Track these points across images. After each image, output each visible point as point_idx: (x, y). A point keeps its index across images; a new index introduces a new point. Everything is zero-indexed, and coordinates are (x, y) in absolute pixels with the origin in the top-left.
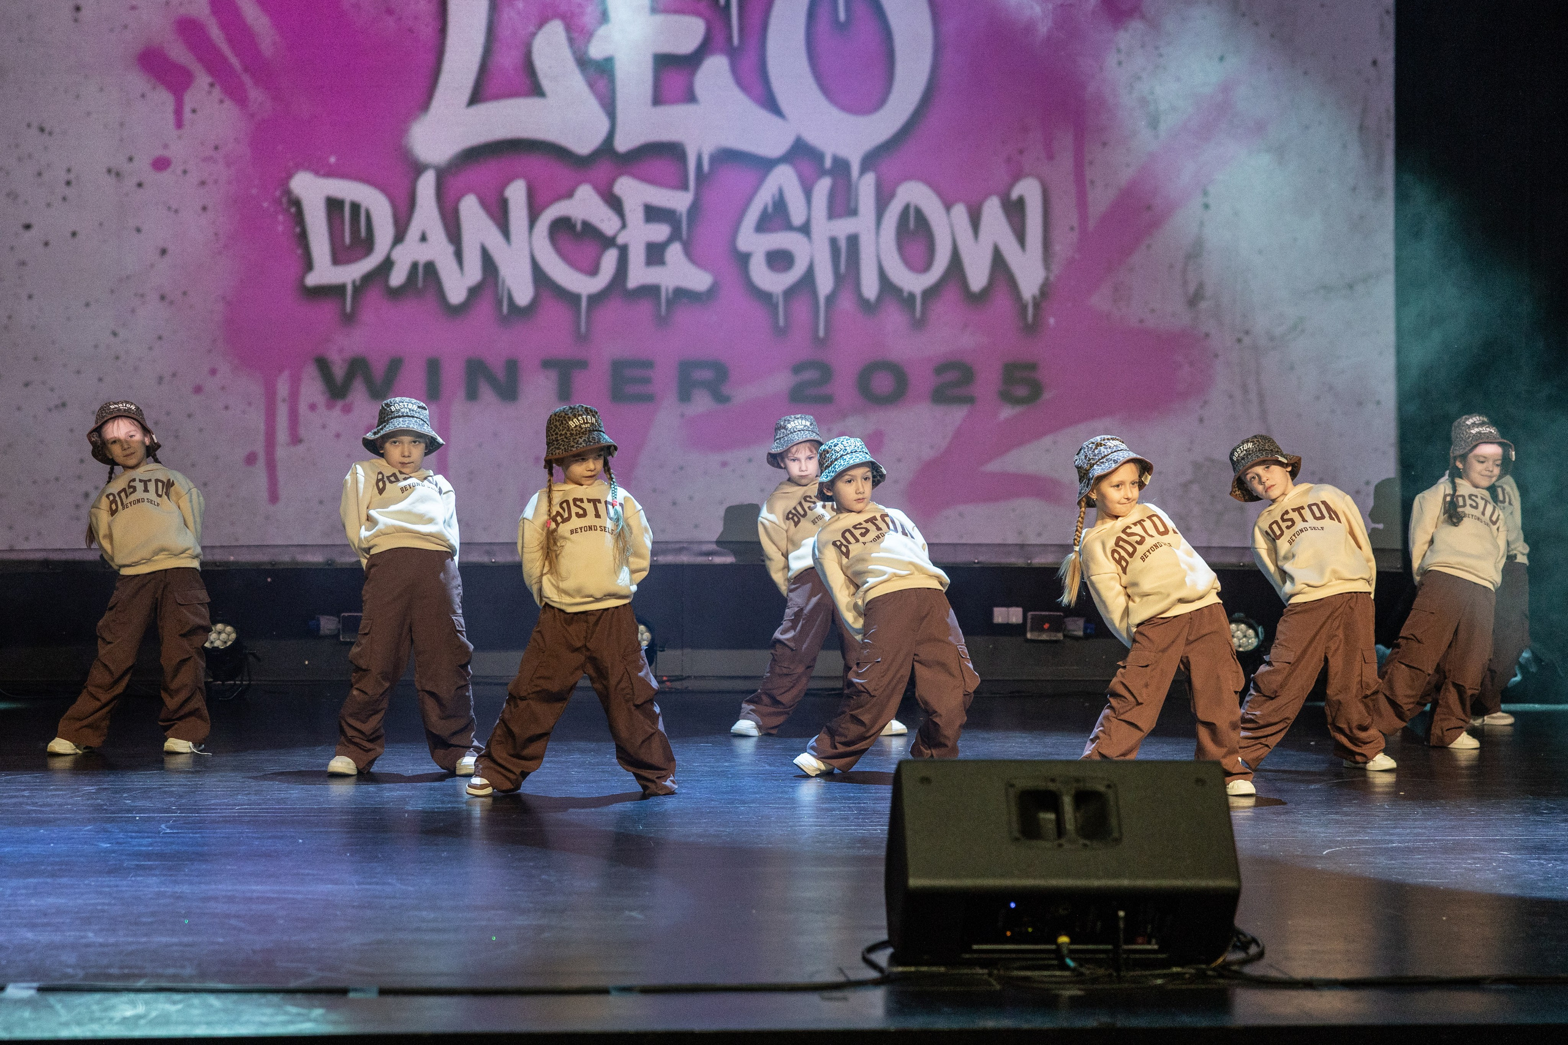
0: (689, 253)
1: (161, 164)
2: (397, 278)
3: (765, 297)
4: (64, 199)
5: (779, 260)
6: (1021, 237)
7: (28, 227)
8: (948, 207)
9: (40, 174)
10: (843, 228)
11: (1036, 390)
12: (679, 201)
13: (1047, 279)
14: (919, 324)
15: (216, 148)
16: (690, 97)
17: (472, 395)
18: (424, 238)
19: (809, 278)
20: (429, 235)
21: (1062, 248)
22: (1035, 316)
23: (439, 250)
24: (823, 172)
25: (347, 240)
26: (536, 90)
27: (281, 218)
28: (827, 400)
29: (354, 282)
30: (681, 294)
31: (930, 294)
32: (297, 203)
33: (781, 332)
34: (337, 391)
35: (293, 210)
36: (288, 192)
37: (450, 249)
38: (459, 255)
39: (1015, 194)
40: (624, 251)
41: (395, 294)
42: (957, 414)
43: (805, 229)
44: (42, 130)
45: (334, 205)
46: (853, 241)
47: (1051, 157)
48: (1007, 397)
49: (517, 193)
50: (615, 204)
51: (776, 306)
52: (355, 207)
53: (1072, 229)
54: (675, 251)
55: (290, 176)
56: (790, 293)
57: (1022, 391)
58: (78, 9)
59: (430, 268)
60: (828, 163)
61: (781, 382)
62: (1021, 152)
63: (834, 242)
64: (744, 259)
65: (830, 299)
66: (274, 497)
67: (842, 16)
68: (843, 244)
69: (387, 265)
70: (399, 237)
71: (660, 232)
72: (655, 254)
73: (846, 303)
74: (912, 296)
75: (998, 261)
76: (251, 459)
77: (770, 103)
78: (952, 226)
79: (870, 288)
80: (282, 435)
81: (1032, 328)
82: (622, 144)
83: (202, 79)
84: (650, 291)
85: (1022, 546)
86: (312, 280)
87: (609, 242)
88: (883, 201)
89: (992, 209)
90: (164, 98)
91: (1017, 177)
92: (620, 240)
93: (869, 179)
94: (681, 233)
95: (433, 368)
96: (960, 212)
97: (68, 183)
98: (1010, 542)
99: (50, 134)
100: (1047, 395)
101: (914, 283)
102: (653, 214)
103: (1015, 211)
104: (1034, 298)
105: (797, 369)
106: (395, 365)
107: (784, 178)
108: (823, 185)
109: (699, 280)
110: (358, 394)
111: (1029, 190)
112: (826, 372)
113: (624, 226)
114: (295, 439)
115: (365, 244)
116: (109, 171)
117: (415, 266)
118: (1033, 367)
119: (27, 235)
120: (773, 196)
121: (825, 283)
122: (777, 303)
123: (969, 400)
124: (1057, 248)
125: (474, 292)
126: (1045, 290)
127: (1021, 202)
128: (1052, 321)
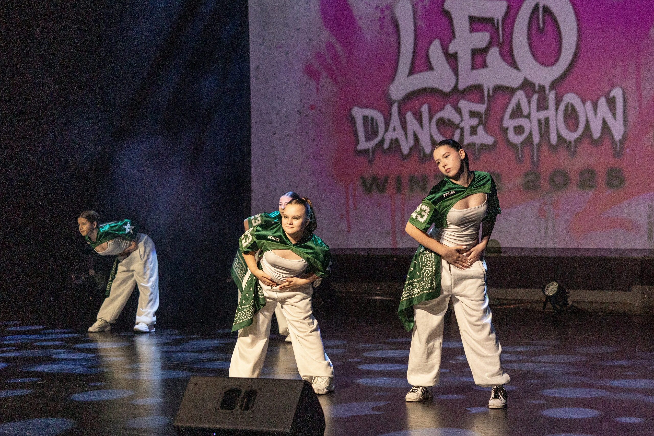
0: (486, 130)
1: (312, 108)
2: (386, 145)
3: (513, 146)
4: (285, 123)
5: (519, 130)
6: (614, 114)
7: (275, 133)
8: (584, 103)
9: (277, 114)
10: (543, 115)
11: (621, 181)
12: (481, 108)
13: (625, 132)
14: (573, 154)
15: (329, 100)
16: (485, 65)
17: (412, 190)
18: (394, 130)
19: (530, 136)
20: (396, 128)
21: (632, 118)
22: (620, 148)
23: (399, 134)
24: (535, 92)
25: (370, 132)
26: (430, 68)
27: (349, 125)
28: (537, 188)
29: (372, 148)
30: (484, 146)
31: (578, 140)
32: (354, 119)
33: (520, 160)
34: (368, 190)
35: (353, 121)
36: (351, 115)
37: (403, 133)
38: (406, 135)
39: (611, 95)
40: (462, 130)
41: (386, 152)
42: (590, 192)
43: (528, 116)
44: (278, 98)
45: (365, 118)
46: (547, 120)
47: (626, 77)
48: (609, 184)
49: (425, 109)
50: (459, 111)
51: (518, 149)
52: (372, 119)
53: (635, 109)
54: (480, 129)
55: (351, 109)
56: (523, 143)
57: (616, 182)
58: (287, 53)
59: (397, 140)
60: (537, 88)
61: (519, 181)
62: (613, 76)
63: (539, 121)
64: (506, 130)
65: (538, 145)
66: (349, 231)
67: (541, 25)
68: (543, 122)
69: (383, 140)
70: (386, 130)
71: (475, 121)
72: (473, 130)
73: (545, 147)
74: (570, 142)
75: (605, 125)
76: (342, 216)
77: (514, 65)
78: (585, 111)
79: (554, 140)
80: (351, 207)
81: (619, 154)
82: (461, 87)
83: (324, 74)
84: (472, 145)
85: (617, 250)
86: (359, 148)
87: (456, 126)
88: (558, 102)
89: (602, 102)
90: (313, 83)
91: (612, 87)
92: (461, 125)
93: (553, 93)
94: (482, 121)
95: (399, 179)
96: (589, 104)
97: (286, 117)
98: (612, 247)
99: (281, 100)
100: (626, 183)
101: (571, 136)
102: (473, 114)
103: (611, 103)
104: (620, 140)
105: (526, 175)
106: (386, 179)
107: (520, 96)
108: (535, 97)
109: (489, 140)
110: (374, 191)
111: (617, 93)
112: (537, 176)
113: (462, 120)
114: (355, 208)
115: (375, 133)
116: (298, 111)
117: (392, 140)
118: (620, 170)
119: (275, 137)
120: (516, 104)
121: (536, 139)
122: (518, 147)
123: (593, 186)
124: (629, 118)
125: (411, 149)
126: (625, 137)
127: (614, 98)
128: (627, 150)
